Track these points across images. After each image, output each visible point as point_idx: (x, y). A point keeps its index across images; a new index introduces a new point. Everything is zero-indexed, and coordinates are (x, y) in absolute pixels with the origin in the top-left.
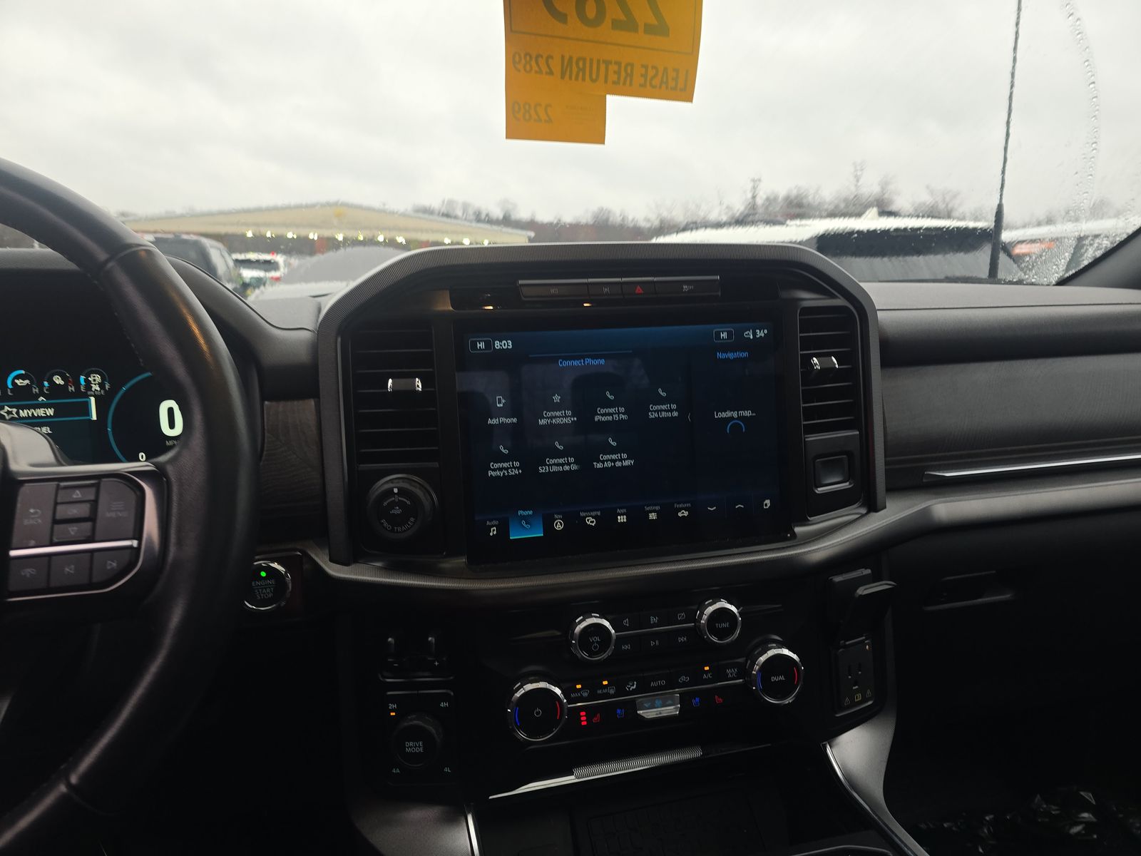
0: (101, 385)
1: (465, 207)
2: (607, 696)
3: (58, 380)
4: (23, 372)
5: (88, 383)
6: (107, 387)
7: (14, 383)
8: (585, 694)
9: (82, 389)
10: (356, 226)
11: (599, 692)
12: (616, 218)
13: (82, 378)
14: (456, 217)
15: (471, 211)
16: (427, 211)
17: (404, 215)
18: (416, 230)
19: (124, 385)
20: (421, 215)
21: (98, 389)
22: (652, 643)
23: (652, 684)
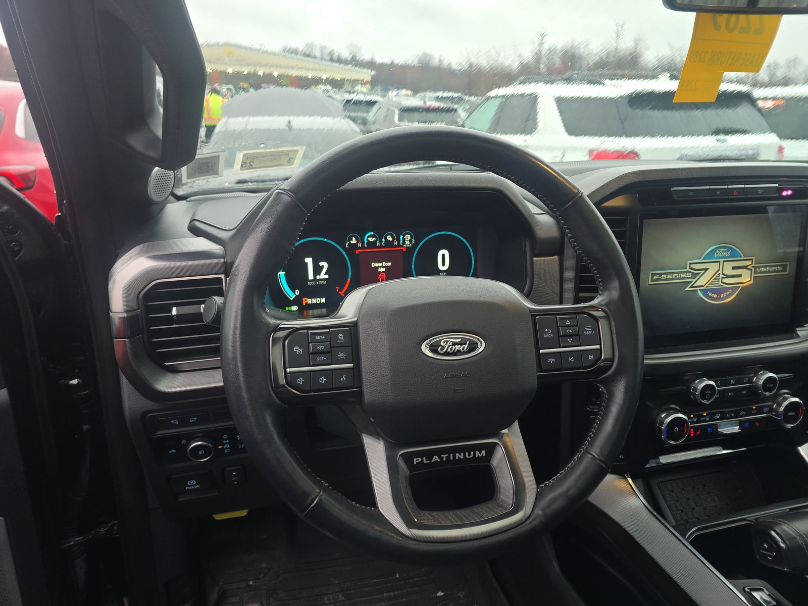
0: (411, 241)
1: (322, 49)
2: (706, 421)
3: (389, 238)
4: (373, 233)
5: (404, 240)
6: (413, 242)
7: (368, 240)
8: (695, 420)
9: (401, 243)
10: (242, 63)
11: (702, 419)
12: (435, 62)
13: (402, 237)
14: (315, 57)
15: (326, 52)
16: (295, 52)
17: (273, 54)
18: (287, 67)
19: (421, 241)
20: (287, 55)
21: (409, 243)
22: (730, 394)
23: (727, 416)
